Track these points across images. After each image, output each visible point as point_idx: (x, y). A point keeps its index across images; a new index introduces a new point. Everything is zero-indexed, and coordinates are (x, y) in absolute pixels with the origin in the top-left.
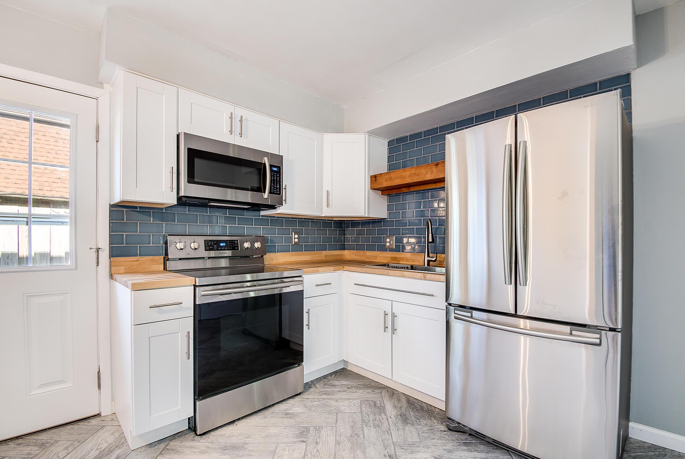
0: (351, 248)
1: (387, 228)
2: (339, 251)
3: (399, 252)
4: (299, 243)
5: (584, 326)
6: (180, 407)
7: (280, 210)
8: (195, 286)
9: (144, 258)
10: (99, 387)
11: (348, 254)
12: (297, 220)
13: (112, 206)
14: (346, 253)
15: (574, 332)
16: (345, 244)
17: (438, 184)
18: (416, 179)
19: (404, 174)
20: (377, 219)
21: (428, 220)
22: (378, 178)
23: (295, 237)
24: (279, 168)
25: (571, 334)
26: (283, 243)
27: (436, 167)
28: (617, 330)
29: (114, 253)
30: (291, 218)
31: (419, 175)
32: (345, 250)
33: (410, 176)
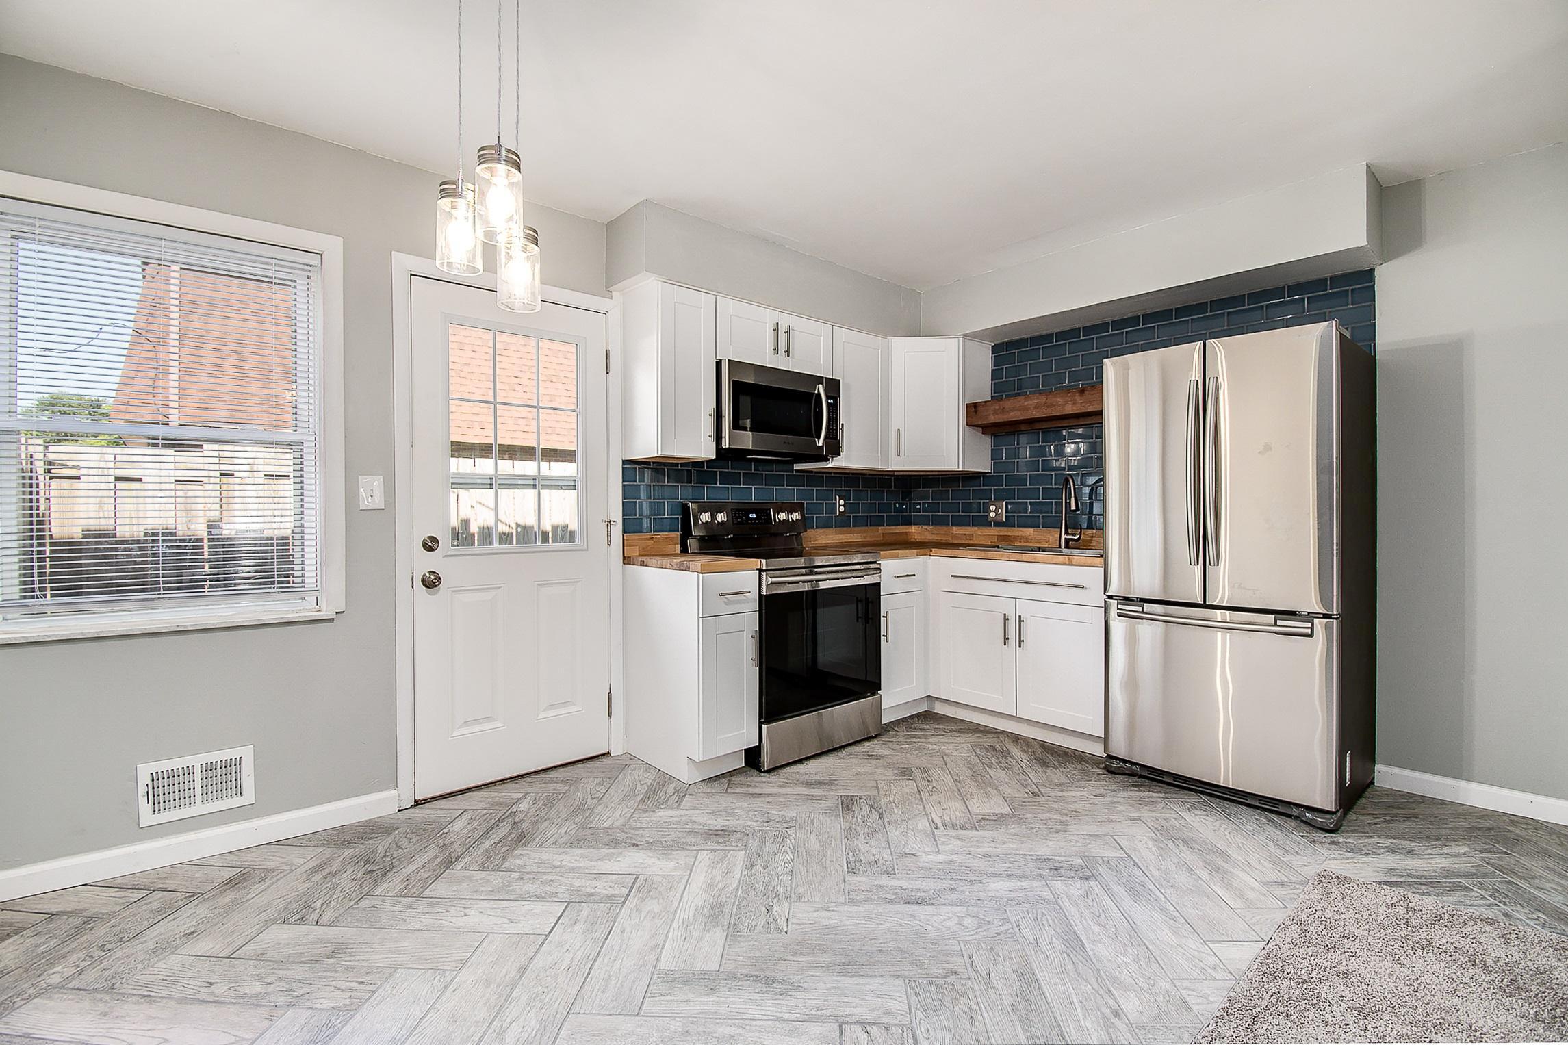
0: (924, 521)
1: (990, 487)
3: (1012, 527)
4: (846, 514)
5: (1293, 613)
6: (745, 730)
7: (835, 463)
8: (760, 571)
9: (659, 536)
10: (610, 714)
11: (915, 531)
12: (843, 476)
13: (624, 462)
14: (913, 531)
15: (1279, 622)
16: (911, 515)
17: (1081, 419)
18: (1046, 413)
19: (1026, 403)
21: (1068, 476)
22: (980, 409)
23: (840, 504)
24: (835, 399)
25: (1276, 624)
26: (823, 513)
27: (1080, 396)
28: (1332, 617)
30: (834, 473)
31: (1051, 406)
32: (911, 524)
33: (1036, 407)
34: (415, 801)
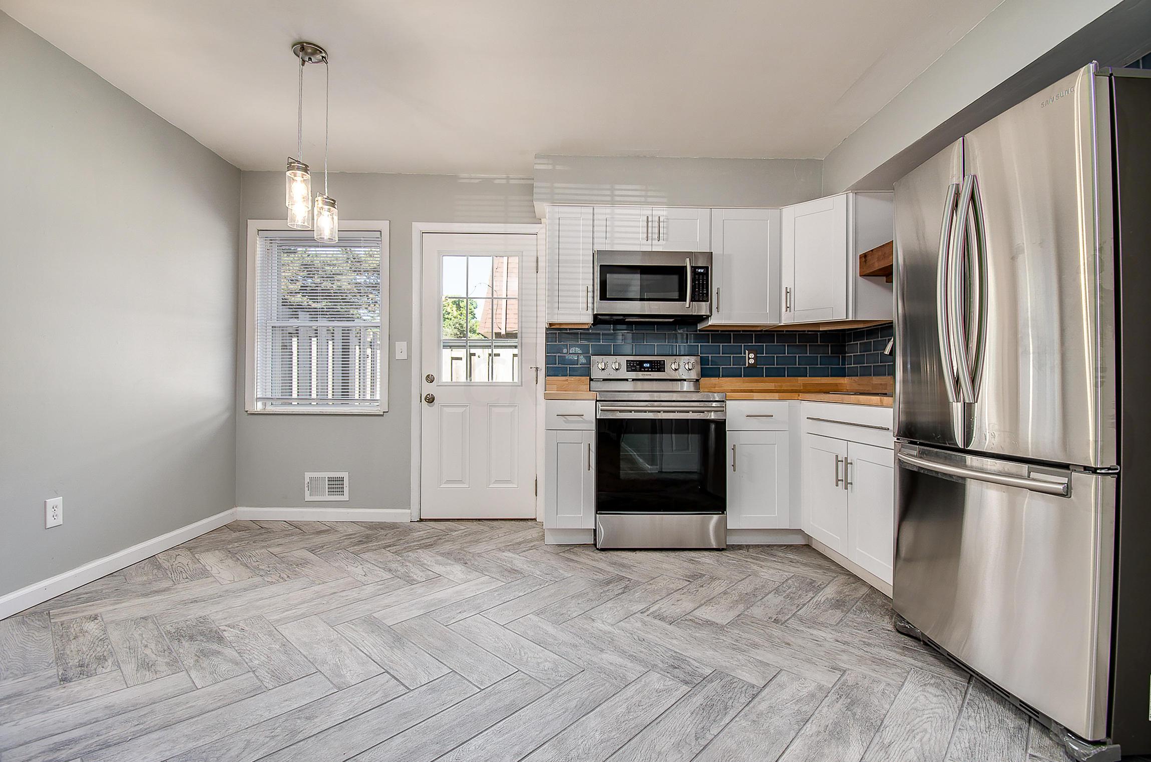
0: (853, 375)
2: (831, 378)
4: (757, 365)
7: (713, 321)
8: (597, 401)
9: (573, 378)
10: (536, 496)
12: (754, 333)
13: (547, 329)
14: (845, 382)
15: (1033, 475)
16: (845, 368)
20: (888, 324)
22: (869, 258)
23: (750, 357)
24: (706, 268)
25: (1029, 478)
26: (731, 365)
28: (1098, 471)
29: (551, 372)
30: (743, 331)
32: (845, 376)
34: (420, 519)
